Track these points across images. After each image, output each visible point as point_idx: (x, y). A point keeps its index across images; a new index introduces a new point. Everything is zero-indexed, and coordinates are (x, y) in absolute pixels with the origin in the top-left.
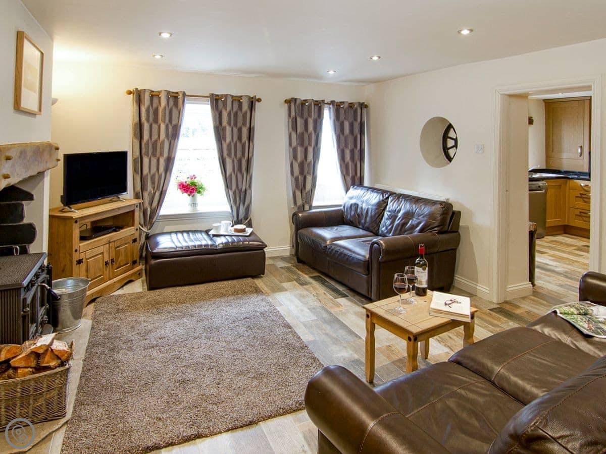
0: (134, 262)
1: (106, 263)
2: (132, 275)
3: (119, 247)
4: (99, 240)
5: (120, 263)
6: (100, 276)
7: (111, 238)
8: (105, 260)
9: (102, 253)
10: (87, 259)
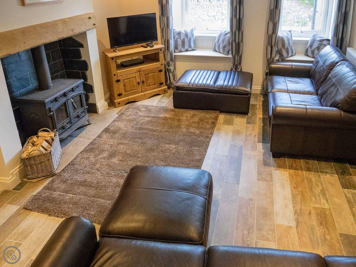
0: (161, 84)
1: (139, 83)
2: (160, 91)
3: (148, 74)
4: (131, 70)
5: (149, 83)
6: (135, 89)
7: (141, 69)
8: (138, 81)
9: (135, 77)
10: (124, 80)
